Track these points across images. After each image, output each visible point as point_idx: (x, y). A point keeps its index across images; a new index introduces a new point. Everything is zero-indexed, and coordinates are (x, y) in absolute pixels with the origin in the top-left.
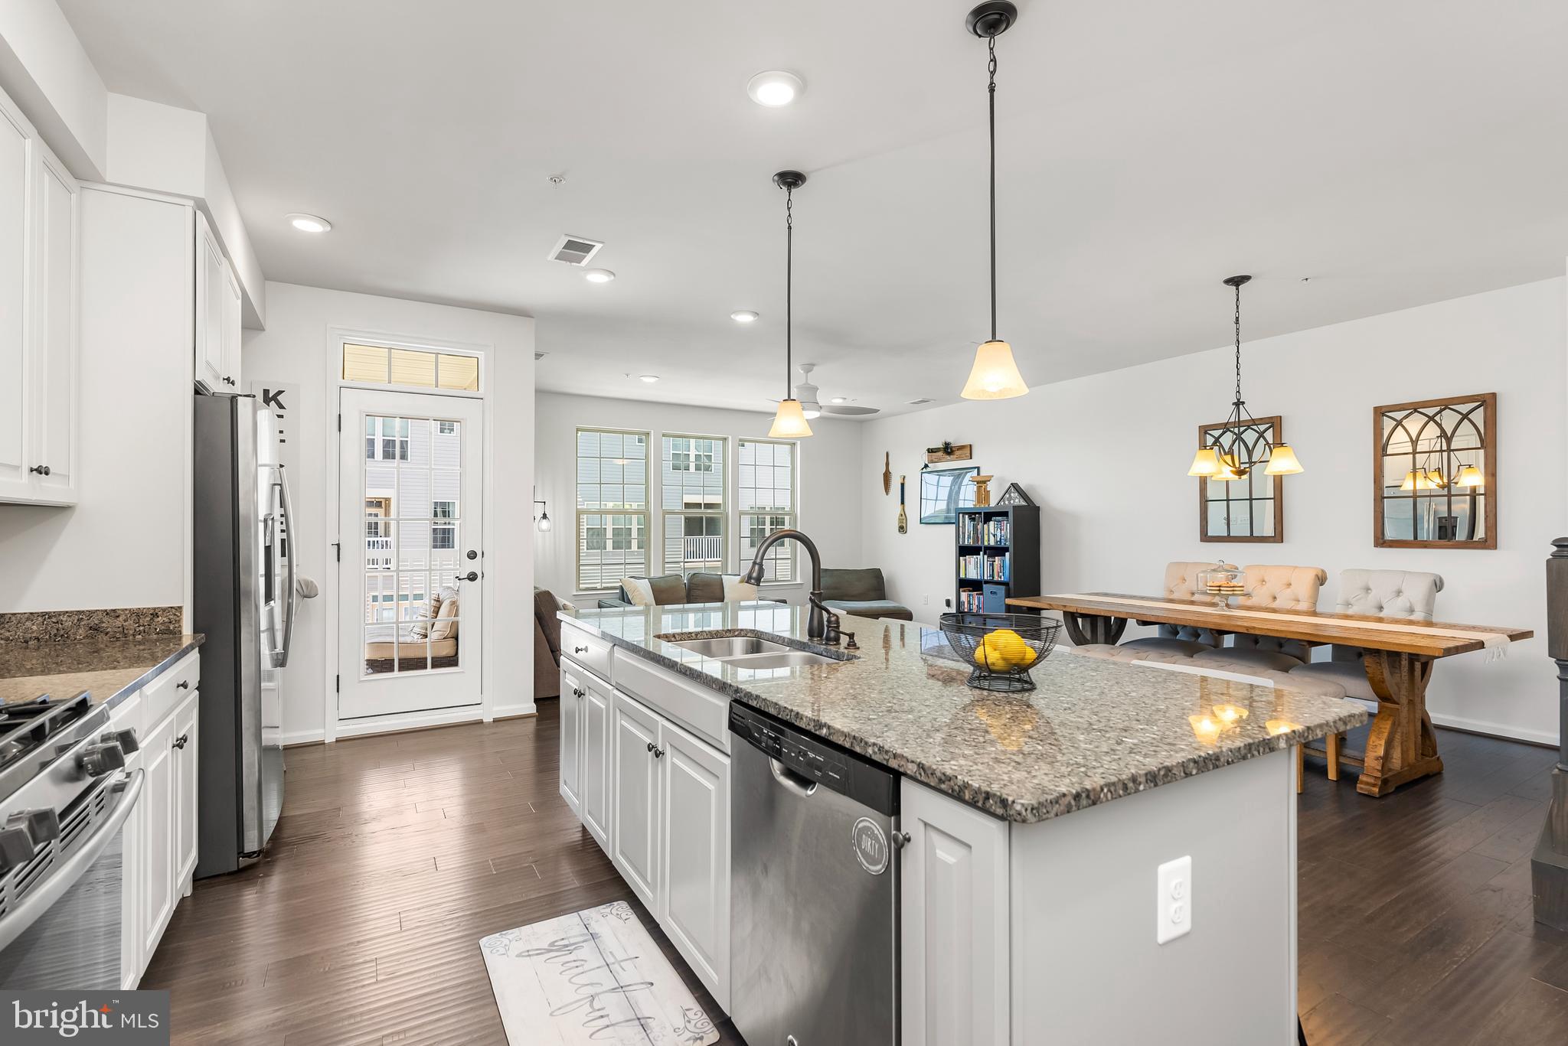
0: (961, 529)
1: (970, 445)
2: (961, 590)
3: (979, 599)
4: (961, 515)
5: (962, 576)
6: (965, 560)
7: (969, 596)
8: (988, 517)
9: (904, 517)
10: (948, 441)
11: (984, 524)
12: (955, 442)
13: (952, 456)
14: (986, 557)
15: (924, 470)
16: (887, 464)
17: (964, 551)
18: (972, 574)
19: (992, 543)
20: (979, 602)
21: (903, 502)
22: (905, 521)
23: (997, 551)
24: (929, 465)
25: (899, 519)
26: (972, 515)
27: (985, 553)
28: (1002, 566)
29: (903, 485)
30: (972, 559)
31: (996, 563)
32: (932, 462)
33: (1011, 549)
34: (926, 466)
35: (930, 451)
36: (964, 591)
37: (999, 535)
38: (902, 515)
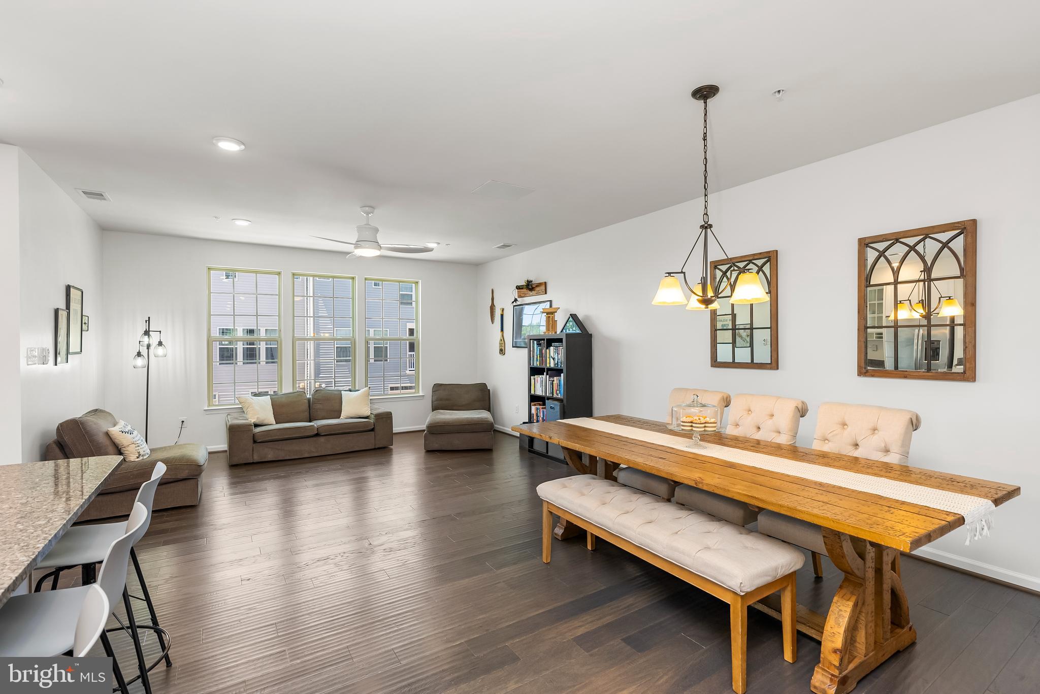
0: (531, 352)
1: (545, 282)
2: (532, 403)
3: (543, 412)
4: (532, 341)
5: (532, 392)
6: (535, 379)
7: (537, 409)
8: (550, 342)
9: (503, 342)
10: (530, 279)
11: (547, 349)
12: (536, 280)
13: (532, 292)
14: (548, 376)
15: (515, 304)
16: (493, 299)
17: (535, 371)
18: (539, 392)
19: (552, 365)
20: (543, 416)
21: (502, 330)
22: (503, 344)
23: (555, 372)
24: (518, 299)
25: (500, 343)
26: (539, 341)
27: (547, 374)
28: (559, 385)
29: (502, 316)
30: (538, 378)
31: (555, 382)
32: (520, 296)
33: (565, 371)
34: (516, 300)
35: (518, 288)
36: (535, 405)
37: (556, 358)
38: (501, 340)
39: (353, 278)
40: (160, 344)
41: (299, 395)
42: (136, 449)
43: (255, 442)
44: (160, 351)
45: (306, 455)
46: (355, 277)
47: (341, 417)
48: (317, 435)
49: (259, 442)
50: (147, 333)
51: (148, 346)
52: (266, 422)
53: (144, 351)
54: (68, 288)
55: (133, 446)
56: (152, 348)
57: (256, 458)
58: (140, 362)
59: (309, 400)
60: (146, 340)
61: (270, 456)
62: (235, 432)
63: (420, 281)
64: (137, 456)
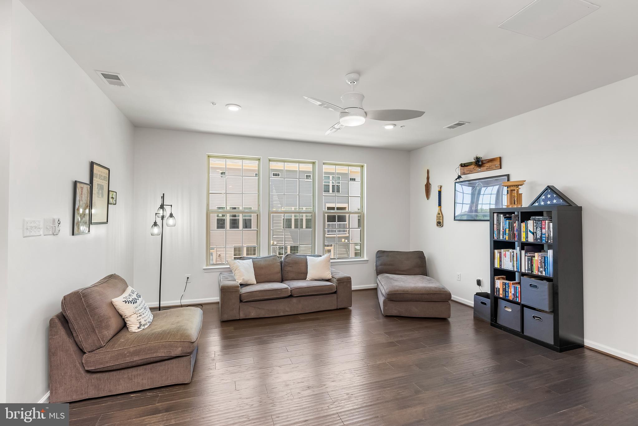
0: (495, 226)
1: (500, 158)
2: (496, 277)
3: (515, 289)
4: (495, 215)
5: (497, 265)
6: (500, 253)
7: (505, 284)
8: (526, 216)
9: (441, 215)
10: (479, 156)
11: (522, 221)
12: (484, 155)
13: (482, 168)
14: (523, 252)
15: (458, 180)
16: (428, 178)
17: (498, 245)
18: (508, 265)
19: (531, 239)
20: (515, 292)
21: (440, 205)
22: (441, 218)
23: (537, 247)
24: (462, 176)
25: (437, 217)
26: (508, 215)
27: (522, 248)
28: (544, 260)
29: (440, 192)
30: (507, 253)
31: (536, 258)
32: (464, 174)
33: (554, 246)
34: (459, 177)
35: (463, 165)
36: (499, 279)
37: (539, 233)
38: (439, 214)
39: (314, 163)
40: (171, 215)
41: (274, 259)
42: (138, 319)
43: (241, 301)
44: (171, 221)
45: (282, 314)
46: (316, 162)
47: (307, 279)
48: (291, 296)
49: (244, 302)
50: (162, 207)
51: (163, 217)
52: (249, 282)
53: (159, 221)
54: (92, 164)
55: (135, 316)
56: (165, 219)
57: (242, 316)
58: (156, 230)
59: (281, 263)
60: (161, 211)
61: (253, 315)
62: (225, 291)
63: (365, 165)
64: (138, 326)
